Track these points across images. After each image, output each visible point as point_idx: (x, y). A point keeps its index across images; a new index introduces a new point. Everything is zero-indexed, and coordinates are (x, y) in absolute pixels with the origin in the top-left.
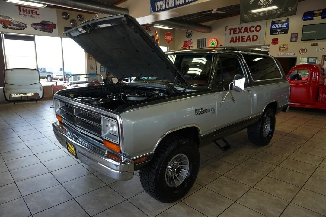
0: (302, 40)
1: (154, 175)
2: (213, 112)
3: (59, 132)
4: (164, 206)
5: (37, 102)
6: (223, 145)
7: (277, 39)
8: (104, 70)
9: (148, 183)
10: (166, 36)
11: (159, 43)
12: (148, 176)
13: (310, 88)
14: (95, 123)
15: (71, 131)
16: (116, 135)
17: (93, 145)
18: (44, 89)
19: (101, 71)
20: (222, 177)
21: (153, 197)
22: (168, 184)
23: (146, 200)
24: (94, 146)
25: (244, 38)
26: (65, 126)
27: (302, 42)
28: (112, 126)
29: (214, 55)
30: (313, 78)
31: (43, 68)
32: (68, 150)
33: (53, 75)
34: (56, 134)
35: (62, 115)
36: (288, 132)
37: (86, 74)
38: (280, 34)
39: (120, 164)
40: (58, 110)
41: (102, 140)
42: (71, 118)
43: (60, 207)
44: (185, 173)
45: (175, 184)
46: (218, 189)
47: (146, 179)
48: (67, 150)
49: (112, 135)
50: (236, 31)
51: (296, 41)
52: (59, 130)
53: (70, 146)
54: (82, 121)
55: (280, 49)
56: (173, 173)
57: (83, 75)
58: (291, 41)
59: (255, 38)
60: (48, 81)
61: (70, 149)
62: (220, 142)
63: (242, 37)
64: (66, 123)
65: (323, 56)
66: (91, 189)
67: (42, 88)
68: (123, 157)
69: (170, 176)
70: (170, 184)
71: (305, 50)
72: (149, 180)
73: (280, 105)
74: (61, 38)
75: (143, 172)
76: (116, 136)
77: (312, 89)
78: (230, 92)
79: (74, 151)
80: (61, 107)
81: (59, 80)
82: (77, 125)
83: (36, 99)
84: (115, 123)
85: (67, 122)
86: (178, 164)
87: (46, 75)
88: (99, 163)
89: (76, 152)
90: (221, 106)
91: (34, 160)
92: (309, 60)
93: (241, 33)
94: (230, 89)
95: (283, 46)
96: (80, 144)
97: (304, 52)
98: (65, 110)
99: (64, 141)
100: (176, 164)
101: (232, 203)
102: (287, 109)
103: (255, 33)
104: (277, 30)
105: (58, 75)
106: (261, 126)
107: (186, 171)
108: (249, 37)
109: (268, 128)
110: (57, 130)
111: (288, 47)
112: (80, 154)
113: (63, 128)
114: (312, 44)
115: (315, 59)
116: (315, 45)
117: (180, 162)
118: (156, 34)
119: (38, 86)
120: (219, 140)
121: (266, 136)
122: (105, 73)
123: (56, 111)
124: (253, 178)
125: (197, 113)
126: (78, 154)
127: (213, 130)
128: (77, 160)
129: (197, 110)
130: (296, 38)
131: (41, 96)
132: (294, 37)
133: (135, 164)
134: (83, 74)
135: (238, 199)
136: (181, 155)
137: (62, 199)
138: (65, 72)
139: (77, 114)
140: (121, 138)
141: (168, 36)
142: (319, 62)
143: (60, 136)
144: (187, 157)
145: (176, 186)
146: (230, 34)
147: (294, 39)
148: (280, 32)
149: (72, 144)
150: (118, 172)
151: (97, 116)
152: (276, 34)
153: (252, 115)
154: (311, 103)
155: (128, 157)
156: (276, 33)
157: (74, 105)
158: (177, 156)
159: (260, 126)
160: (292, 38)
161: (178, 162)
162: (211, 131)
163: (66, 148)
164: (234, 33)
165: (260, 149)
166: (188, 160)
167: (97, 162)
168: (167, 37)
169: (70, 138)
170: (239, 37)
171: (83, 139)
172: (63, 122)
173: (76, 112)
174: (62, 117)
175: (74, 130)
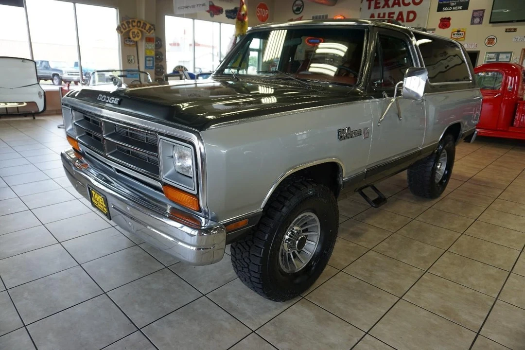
0: (490, 23)
1: (261, 251)
2: (367, 135)
3: (74, 169)
4: (274, 307)
5: (34, 118)
6: (373, 196)
7: (449, 19)
8: (151, 65)
9: (248, 265)
10: (258, 9)
11: (247, 20)
12: (249, 253)
13: (502, 104)
14: (146, 151)
15: (96, 167)
16: (191, 176)
17: (141, 195)
18: (46, 95)
19: (146, 67)
20: (371, 253)
21: (256, 291)
22: (283, 267)
23: (240, 296)
24: (144, 197)
25: (392, 15)
26: (84, 158)
27: (491, 24)
28: (182, 157)
29: (368, 29)
30: (509, 87)
31: (45, 61)
32: (93, 203)
33: (62, 74)
34: (70, 173)
35: (79, 138)
36: (470, 176)
37: (121, 71)
38: (454, 10)
39: (200, 234)
40: (70, 127)
41: (159, 185)
42: (96, 142)
43: (79, 309)
44: (312, 246)
45: (295, 267)
46: (367, 275)
47: (244, 259)
48: (91, 204)
49: (180, 176)
50: (379, 3)
51: (480, 23)
52: (74, 166)
53: (96, 197)
54: (118, 147)
55: (453, 36)
56: (290, 247)
57: (116, 71)
58: (472, 23)
59: (411, 16)
60: (54, 84)
61: (97, 201)
62: (368, 191)
63: (390, 14)
64: (87, 153)
65: (523, 51)
66: (137, 275)
67: (43, 94)
68: (203, 220)
69: (285, 253)
70: (286, 267)
71: (494, 39)
72: (251, 261)
73: (464, 130)
74: (74, 3)
75: (239, 245)
76: (192, 178)
77: (504, 107)
78: (396, 100)
79: (104, 205)
80: (76, 122)
81: (73, 82)
82: (109, 156)
83: (33, 112)
84: (189, 152)
85: (88, 150)
86: (300, 231)
87: (50, 73)
88: (149, 227)
89: (107, 207)
90: (379, 126)
91: (30, 219)
92: (500, 58)
93: (388, 7)
94: (397, 96)
95: (458, 31)
96: (116, 191)
97: (492, 43)
98: (84, 126)
99: (83, 185)
100: (297, 230)
101: (396, 301)
102: (472, 136)
103: (412, 7)
104: (449, 3)
105: (71, 73)
106: (434, 164)
107: (314, 244)
108: (401, 14)
109: (441, 167)
110: (70, 165)
111: (466, 35)
112: (117, 211)
113: (81, 162)
114: (507, 29)
115: (509, 55)
116: (511, 31)
117: (303, 228)
118: (243, 4)
119: (35, 89)
120: (367, 189)
121: (438, 181)
122: (153, 71)
123: (67, 130)
124: (424, 255)
125: (341, 137)
126: (112, 211)
127: (362, 170)
128: (111, 222)
129: (341, 131)
130: (481, 18)
131: (41, 108)
132: (477, 17)
133: (227, 233)
134: (116, 69)
135: (405, 294)
136: (307, 214)
137: (83, 294)
138: (83, 69)
139: (107, 134)
140: (200, 182)
141: (261, 9)
142: (515, 60)
143: (76, 177)
144: (317, 219)
145: (296, 271)
146: (369, 8)
147: (477, 20)
148: (454, 6)
149: (100, 192)
150: (194, 248)
151: (149, 137)
152: (447, 11)
153: (424, 145)
154: (501, 129)
155: (215, 219)
156: (447, 9)
157: (102, 117)
158: (302, 217)
159: (432, 164)
160: (473, 17)
161: (302, 227)
162: (360, 172)
163: (89, 200)
164: (376, 7)
165: (427, 204)
166: (318, 223)
167: (146, 225)
168: (260, 11)
169: (96, 180)
170: (384, 14)
171: (121, 182)
172: (81, 150)
173: (107, 132)
174: (78, 141)
175: (104, 165)
